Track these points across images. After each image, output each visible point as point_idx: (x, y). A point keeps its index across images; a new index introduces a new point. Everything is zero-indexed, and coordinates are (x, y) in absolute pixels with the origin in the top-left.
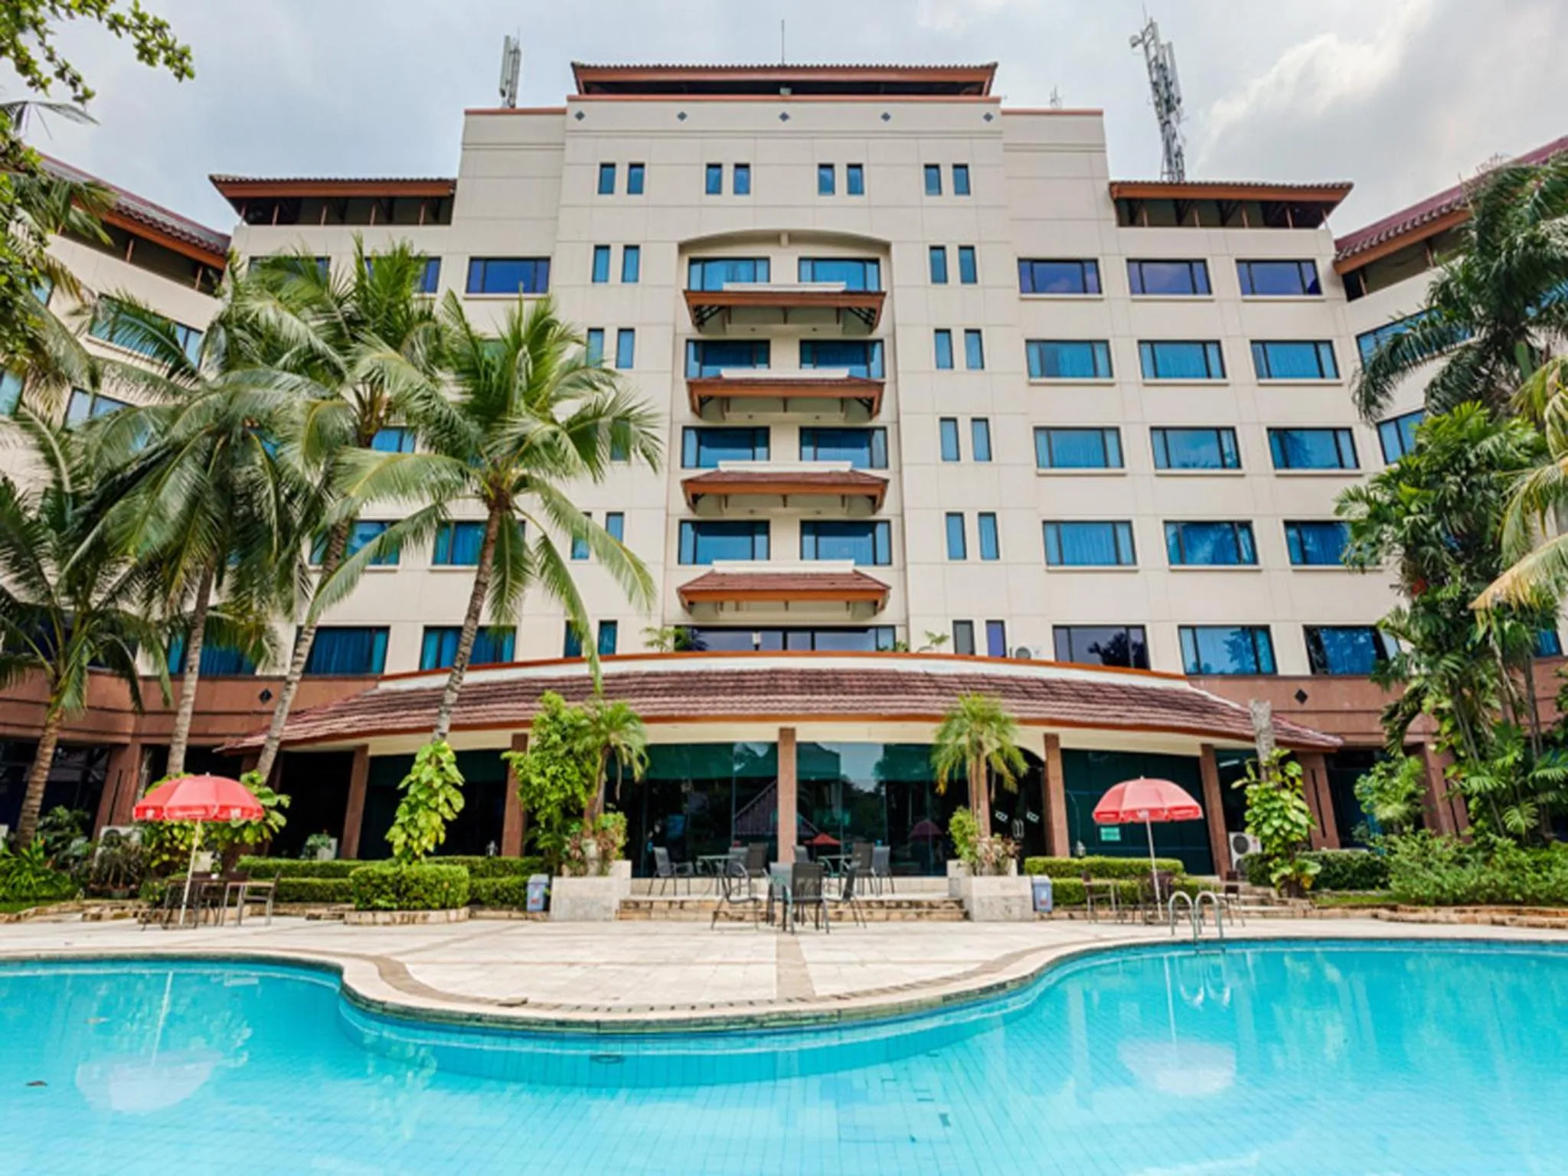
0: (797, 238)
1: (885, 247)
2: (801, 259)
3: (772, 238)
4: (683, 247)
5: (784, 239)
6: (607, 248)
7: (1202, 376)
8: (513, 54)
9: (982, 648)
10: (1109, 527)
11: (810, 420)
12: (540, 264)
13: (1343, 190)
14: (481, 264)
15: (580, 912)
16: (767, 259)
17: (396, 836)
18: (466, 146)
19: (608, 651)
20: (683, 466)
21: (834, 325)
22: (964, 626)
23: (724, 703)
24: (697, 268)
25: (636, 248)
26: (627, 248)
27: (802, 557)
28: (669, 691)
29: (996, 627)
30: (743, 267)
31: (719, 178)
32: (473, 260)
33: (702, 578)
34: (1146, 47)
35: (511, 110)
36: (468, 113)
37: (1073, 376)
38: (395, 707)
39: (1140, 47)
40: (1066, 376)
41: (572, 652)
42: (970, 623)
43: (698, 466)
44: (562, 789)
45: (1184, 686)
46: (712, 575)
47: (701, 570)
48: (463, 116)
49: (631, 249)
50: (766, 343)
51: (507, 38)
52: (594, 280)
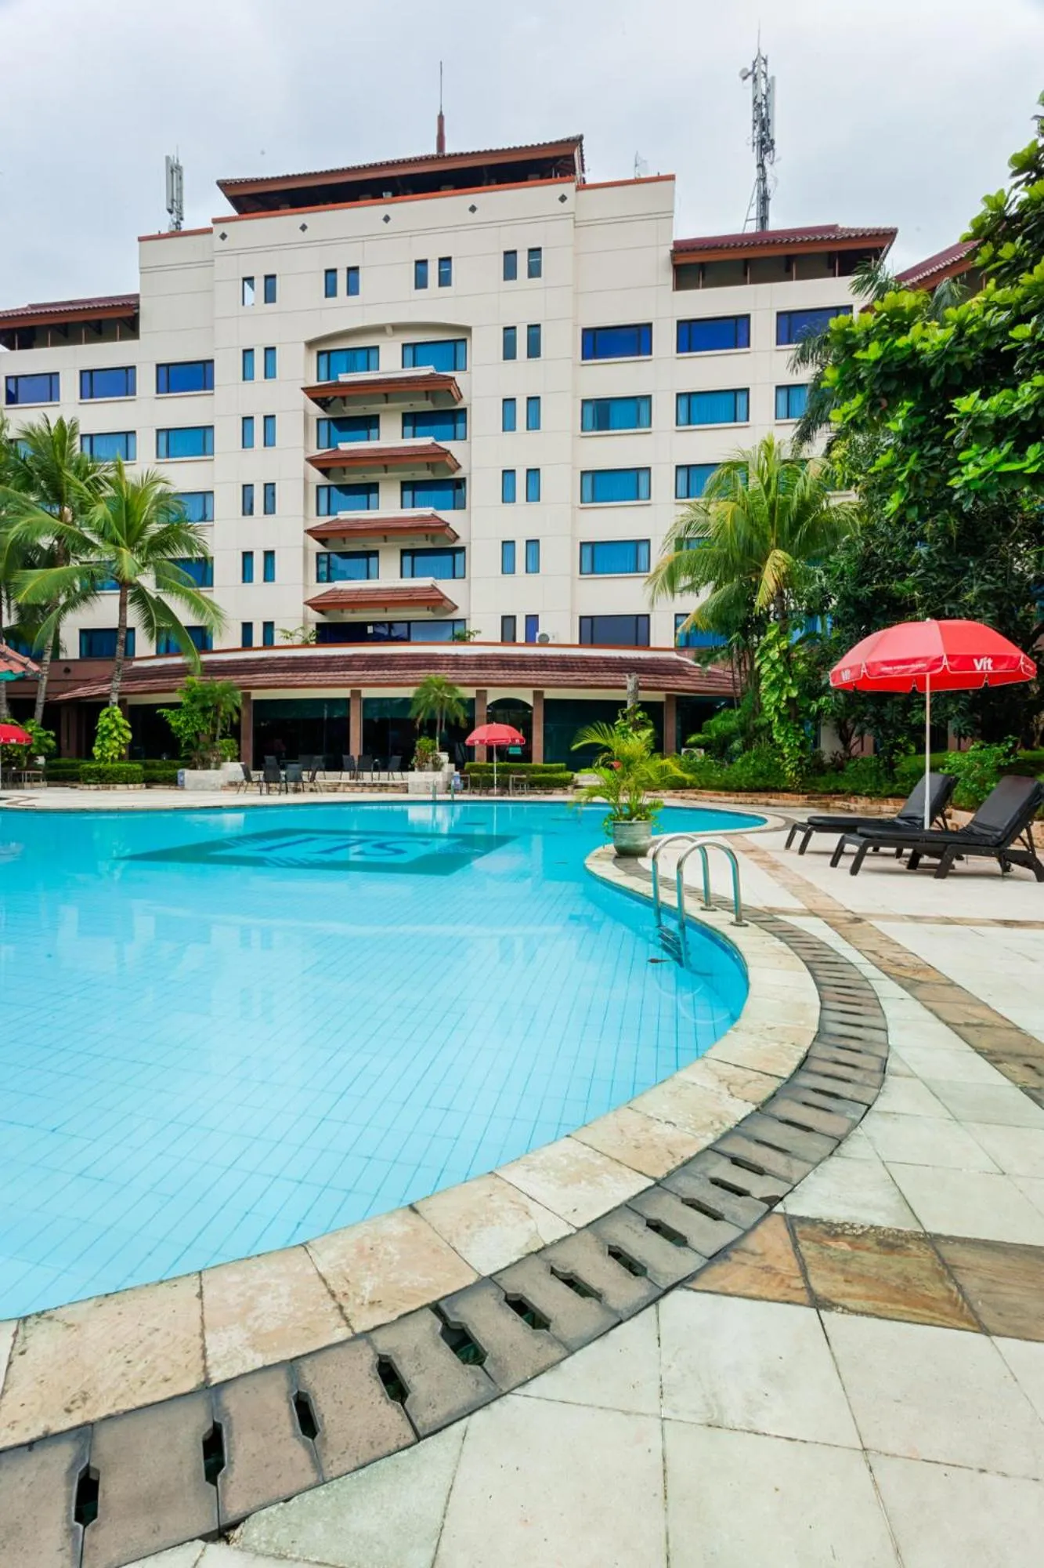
0: (397, 328)
1: (468, 330)
2: (404, 346)
3: (379, 330)
4: (310, 344)
5: (389, 330)
6: (252, 350)
7: (730, 421)
8: (174, 171)
9: (521, 637)
10: (632, 547)
11: (407, 476)
12: (208, 365)
13: (889, 235)
14: (165, 369)
15: (200, 786)
16: (377, 348)
17: (96, 751)
18: (143, 270)
19: (268, 643)
20: (318, 514)
21: (424, 402)
22: (508, 621)
23: (314, 676)
24: (324, 358)
25: (273, 349)
26: (266, 349)
27: (402, 576)
28: (283, 670)
29: (532, 621)
30: (360, 356)
31: (335, 281)
32: (158, 366)
33: (324, 595)
34: (755, 80)
35: (177, 233)
36: (141, 239)
37: (620, 428)
38: (136, 678)
39: (750, 78)
40: (614, 429)
41: (247, 643)
42: (514, 617)
43: (329, 514)
44: (193, 727)
45: (674, 656)
46: (334, 591)
47: (326, 587)
48: (138, 243)
49: (270, 351)
50: (377, 417)
51: (168, 158)
52: (244, 379)
